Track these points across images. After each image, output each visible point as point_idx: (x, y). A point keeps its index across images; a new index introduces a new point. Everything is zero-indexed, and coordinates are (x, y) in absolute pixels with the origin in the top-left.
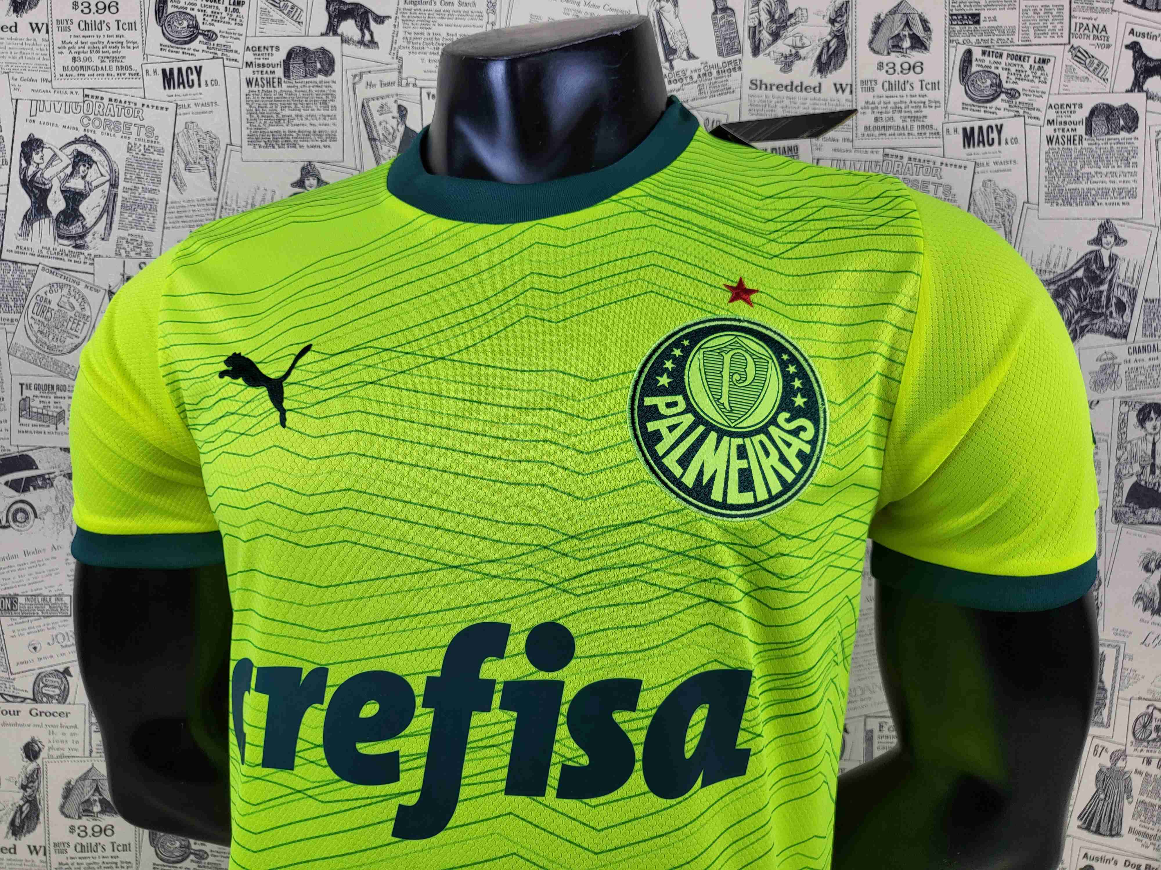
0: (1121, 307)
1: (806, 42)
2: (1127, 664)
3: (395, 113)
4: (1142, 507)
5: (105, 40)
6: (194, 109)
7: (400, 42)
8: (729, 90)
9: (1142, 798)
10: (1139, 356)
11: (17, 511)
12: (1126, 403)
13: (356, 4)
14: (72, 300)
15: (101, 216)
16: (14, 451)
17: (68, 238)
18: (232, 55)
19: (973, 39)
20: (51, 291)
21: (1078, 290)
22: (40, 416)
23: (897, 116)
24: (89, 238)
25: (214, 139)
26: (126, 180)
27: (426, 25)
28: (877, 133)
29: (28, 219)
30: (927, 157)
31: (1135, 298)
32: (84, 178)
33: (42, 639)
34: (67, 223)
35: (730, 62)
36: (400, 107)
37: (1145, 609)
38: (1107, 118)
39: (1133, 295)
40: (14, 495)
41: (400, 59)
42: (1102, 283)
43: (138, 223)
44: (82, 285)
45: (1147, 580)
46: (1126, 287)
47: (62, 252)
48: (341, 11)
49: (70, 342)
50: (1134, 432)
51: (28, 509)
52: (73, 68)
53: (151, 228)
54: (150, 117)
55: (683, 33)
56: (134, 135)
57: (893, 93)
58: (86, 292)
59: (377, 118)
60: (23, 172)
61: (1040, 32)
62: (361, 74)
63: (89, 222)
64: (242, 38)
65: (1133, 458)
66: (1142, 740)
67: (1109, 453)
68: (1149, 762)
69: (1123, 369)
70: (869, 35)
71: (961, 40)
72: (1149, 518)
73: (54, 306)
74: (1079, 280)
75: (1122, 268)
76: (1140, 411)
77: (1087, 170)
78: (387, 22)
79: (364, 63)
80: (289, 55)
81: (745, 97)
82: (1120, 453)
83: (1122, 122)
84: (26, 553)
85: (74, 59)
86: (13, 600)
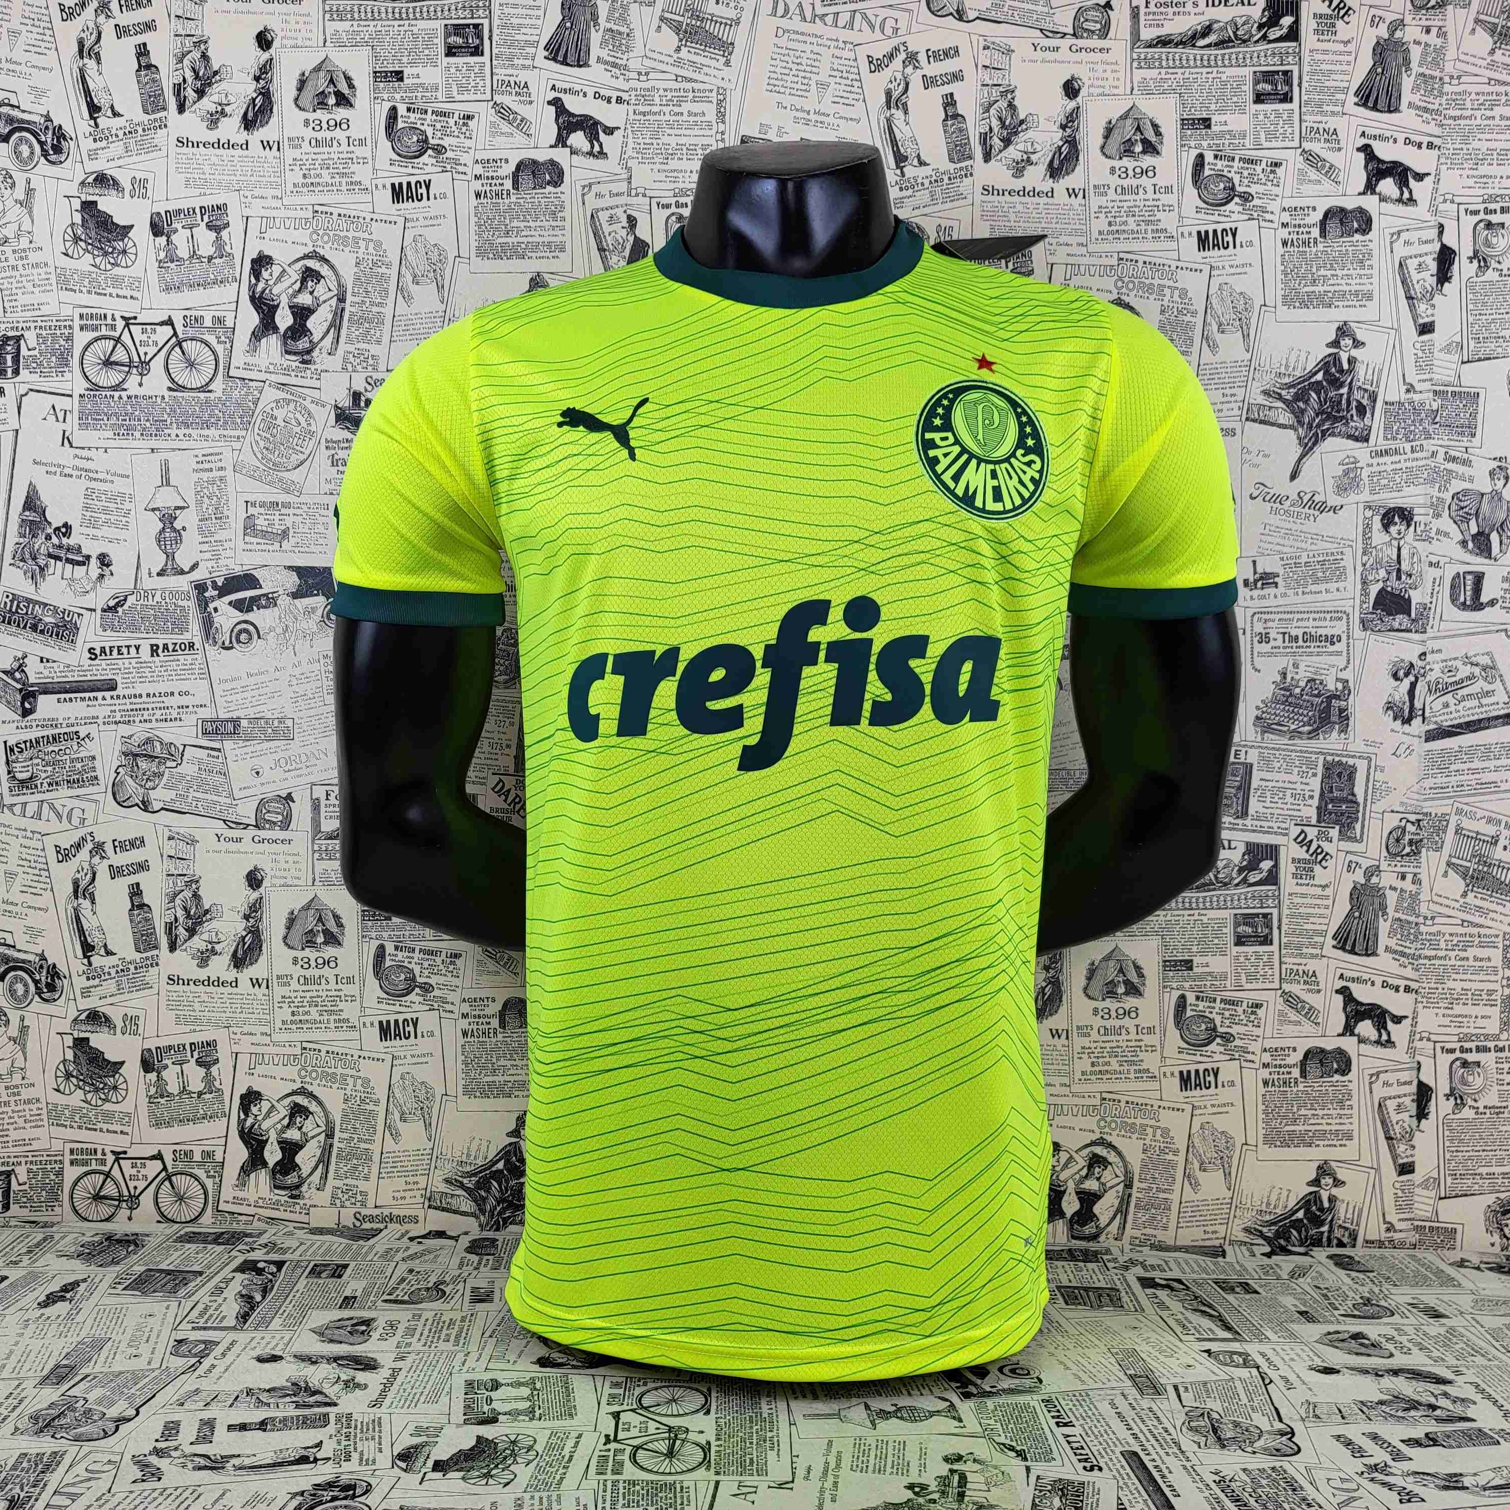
0: (1361, 410)
1: (1039, 148)
2: (1379, 776)
3: (625, 223)
4: (1389, 614)
5: (336, 156)
6: (422, 222)
7: (630, 153)
8: (961, 196)
9: (1397, 915)
10: (1381, 460)
11: (240, 632)
12: (1370, 507)
13: (586, 116)
14: (298, 415)
15: (328, 331)
16: (238, 570)
17: (295, 354)
18: (461, 169)
19: (1205, 144)
20: (277, 407)
21: (1318, 394)
22: (264, 534)
23: (1131, 220)
24: (315, 353)
25: (441, 252)
26: (354, 294)
27: (655, 136)
28: (1111, 237)
29: (256, 336)
30: (1161, 261)
31: (1375, 401)
32: (311, 293)
33: (265, 764)
34: (295, 339)
35: (961, 169)
36: (629, 217)
37: (1395, 719)
38: (1342, 223)
39: (1373, 398)
40: (239, 616)
41: (629, 169)
42: (1342, 385)
43: (365, 337)
44: (309, 399)
45: (1396, 689)
46: (1366, 390)
47: (288, 368)
48: (570, 123)
49: (295, 458)
50: (1379, 537)
51: (251, 628)
52: (304, 185)
53: (379, 342)
54: (378, 231)
55: (914, 140)
56: (363, 249)
57: (1127, 197)
58: (312, 407)
59: (606, 228)
60: (252, 288)
61: (1271, 136)
62: (590, 185)
63: (316, 337)
64: (472, 151)
65: (1378, 563)
66: (1396, 855)
67: (1354, 558)
68: (1403, 878)
69: (1365, 474)
70: (1101, 141)
71: (1193, 144)
72: (1396, 625)
73: (280, 422)
74: (1319, 383)
75: (1361, 371)
76: (1384, 516)
77: (1322, 272)
78: (616, 133)
79: (593, 174)
80: (518, 167)
81: (977, 203)
82: (1365, 558)
83: (1356, 225)
84: (250, 675)
85: (305, 176)
86: (236, 722)
